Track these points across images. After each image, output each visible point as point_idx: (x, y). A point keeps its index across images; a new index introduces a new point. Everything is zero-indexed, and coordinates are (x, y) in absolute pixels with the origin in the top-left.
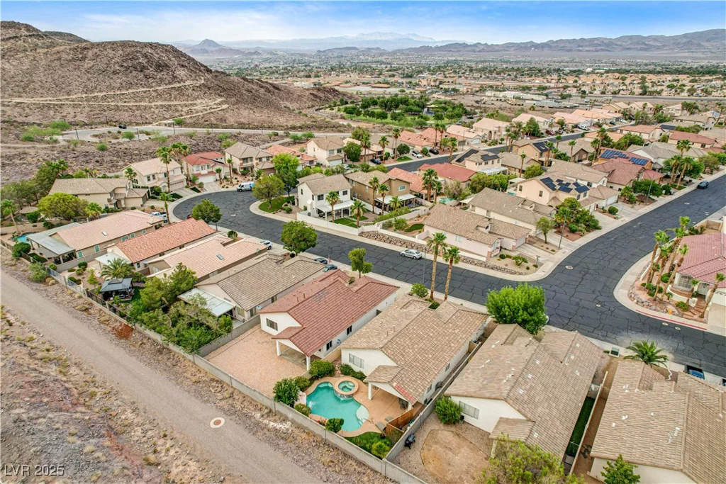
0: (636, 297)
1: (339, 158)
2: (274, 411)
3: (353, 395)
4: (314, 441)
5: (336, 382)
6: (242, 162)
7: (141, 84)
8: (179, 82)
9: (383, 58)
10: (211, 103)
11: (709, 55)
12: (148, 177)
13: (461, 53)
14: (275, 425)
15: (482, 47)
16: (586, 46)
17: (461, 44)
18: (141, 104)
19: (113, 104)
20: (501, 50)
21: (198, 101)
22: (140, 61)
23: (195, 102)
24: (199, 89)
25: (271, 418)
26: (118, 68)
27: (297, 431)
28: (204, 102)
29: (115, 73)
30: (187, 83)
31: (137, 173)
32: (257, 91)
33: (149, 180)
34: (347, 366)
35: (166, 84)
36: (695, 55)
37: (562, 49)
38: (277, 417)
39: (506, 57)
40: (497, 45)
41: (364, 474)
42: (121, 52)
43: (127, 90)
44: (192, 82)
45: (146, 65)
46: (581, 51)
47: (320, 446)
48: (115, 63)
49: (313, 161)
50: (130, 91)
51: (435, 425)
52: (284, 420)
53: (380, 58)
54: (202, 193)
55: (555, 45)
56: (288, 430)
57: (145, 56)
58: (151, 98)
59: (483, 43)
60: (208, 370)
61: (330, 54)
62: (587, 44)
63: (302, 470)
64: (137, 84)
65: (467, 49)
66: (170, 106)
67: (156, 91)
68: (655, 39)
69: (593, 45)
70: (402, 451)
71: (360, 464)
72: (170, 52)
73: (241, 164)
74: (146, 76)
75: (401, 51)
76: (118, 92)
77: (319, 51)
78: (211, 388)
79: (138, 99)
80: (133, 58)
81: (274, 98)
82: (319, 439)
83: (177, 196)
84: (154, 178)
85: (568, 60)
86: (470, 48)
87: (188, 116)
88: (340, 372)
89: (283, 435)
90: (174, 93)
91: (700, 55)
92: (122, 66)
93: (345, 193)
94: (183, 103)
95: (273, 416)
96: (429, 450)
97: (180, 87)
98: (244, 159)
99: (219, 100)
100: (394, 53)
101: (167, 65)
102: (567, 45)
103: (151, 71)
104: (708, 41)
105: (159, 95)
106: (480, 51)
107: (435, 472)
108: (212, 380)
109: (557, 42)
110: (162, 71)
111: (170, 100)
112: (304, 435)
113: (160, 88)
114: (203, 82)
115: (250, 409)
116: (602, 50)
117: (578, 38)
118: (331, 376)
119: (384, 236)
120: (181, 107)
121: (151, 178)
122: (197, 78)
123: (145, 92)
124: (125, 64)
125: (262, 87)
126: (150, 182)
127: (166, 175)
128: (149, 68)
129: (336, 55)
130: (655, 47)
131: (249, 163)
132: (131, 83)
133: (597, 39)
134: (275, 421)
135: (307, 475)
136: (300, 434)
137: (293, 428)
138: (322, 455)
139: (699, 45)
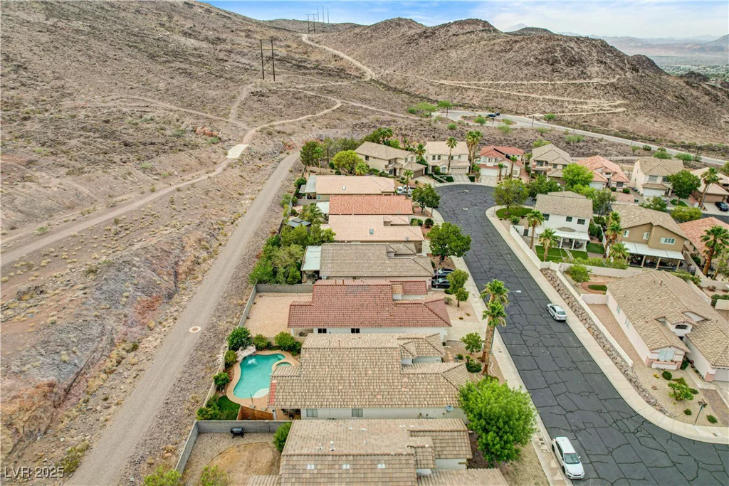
1: (661, 187)
7: (544, 77)
8: (585, 79)
10: (606, 105)
12: (434, 156)
18: (531, 95)
19: (508, 92)
21: (592, 100)
23: (587, 101)
24: (602, 88)
26: (532, 60)
28: (598, 102)
29: (527, 64)
30: (594, 80)
31: (426, 151)
33: (434, 159)
42: (543, 46)
43: (528, 81)
48: (533, 55)
49: (622, 183)
54: (476, 183)
57: (565, 49)
58: (543, 91)
64: (540, 76)
66: (557, 101)
74: (553, 71)
76: (519, 83)
79: (532, 90)
80: (551, 51)
83: (450, 179)
84: (439, 159)
87: (569, 114)
92: (537, 58)
93: (581, 222)
94: (574, 100)
97: (582, 84)
98: (538, 161)
101: (582, 61)
103: (561, 65)
105: (554, 89)
110: (573, 66)
111: (562, 95)
113: (560, 82)
120: (569, 103)
121: (437, 157)
122: (611, 76)
123: (543, 85)
124: (540, 57)
126: (434, 161)
128: (561, 61)
131: (544, 167)
132: (535, 75)
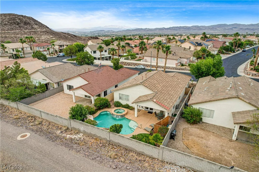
0: (251, 74)
2: (70, 129)
3: (124, 115)
4: (101, 143)
5: (112, 110)
6: (59, 47)
7: (17, 29)
8: (35, 30)
9: (114, 33)
10: (49, 37)
11: (219, 32)
12: (13, 49)
13: (141, 31)
14: (71, 136)
15: (147, 30)
16: (182, 29)
17: (140, 29)
18: (17, 36)
19: (4, 35)
20: (154, 30)
21: (43, 36)
22: (17, 21)
23: (41, 36)
24: (43, 32)
25: (68, 133)
26: (7, 23)
27: (87, 139)
28: (45, 37)
29: (5, 24)
30: (38, 30)
31: (7, 47)
32: (67, 36)
33: (13, 51)
34: (118, 102)
35: (29, 30)
36: (215, 31)
37: (174, 30)
38: (72, 132)
39: (156, 32)
40: (152, 29)
41: (144, 161)
42: (8, 17)
43: (11, 31)
44: (40, 30)
45: (19, 22)
46: (180, 30)
47: (105, 146)
48: (6, 21)
50: (12, 31)
51: (184, 126)
52: (78, 133)
53: (113, 34)
55: (172, 28)
56: (80, 138)
57: (20, 19)
58: (22, 34)
59: (148, 28)
60: (26, 112)
61: (95, 33)
62: (182, 28)
63: (93, 162)
64: (15, 29)
65: (143, 30)
67: (24, 32)
68: (203, 27)
69: (184, 28)
70: (169, 142)
71: (140, 154)
72: (30, 19)
73: (59, 48)
74: (19, 26)
75: (120, 31)
76: (7, 32)
77: (91, 32)
78: (27, 121)
79: (16, 34)
80: (14, 19)
81: (74, 39)
82: (104, 141)
85: (177, 33)
86: (144, 30)
87: (38, 41)
88: (113, 106)
89: (77, 141)
90: (32, 33)
91: (216, 32)
92: (9, 22)
93: (106, 51)
94: (36, 36)
95: (69, 131)
96: (188, 140)
97: (35, 31)
99: (51, 36)
100: (118, 32)
101: (29, 23)
102: (176, 28)
103: (22, 25)
104: (218, 27)
105: (25, 33)
106: (147, 31)
107: (200, 153)
108: (29, 117)
109: (172, 27)
110: (27, 25)
111: (30, 35)
112: (93, 140)
113: (26, 31)
114: (45, 30)
115: (53, 129)
116: (187, 30)
117: (179, 26)
118: (108, 108)
119: (126, 63)
120: (35, 37)
122: (43, 29)
123: (19, 32)
124: (10, 22)
125: (70, 35)
127: (22, 49)
128: (21, 23)
129: (97, 33)
130: (203, 29)
131: (63, 48)
132: (13, 29)
133: (185, 27)
134: (71, 134)
135: (98, 165)
136: (90, 140)
137: (85, 137)
138: (108, 152)
139: (216, 29)
